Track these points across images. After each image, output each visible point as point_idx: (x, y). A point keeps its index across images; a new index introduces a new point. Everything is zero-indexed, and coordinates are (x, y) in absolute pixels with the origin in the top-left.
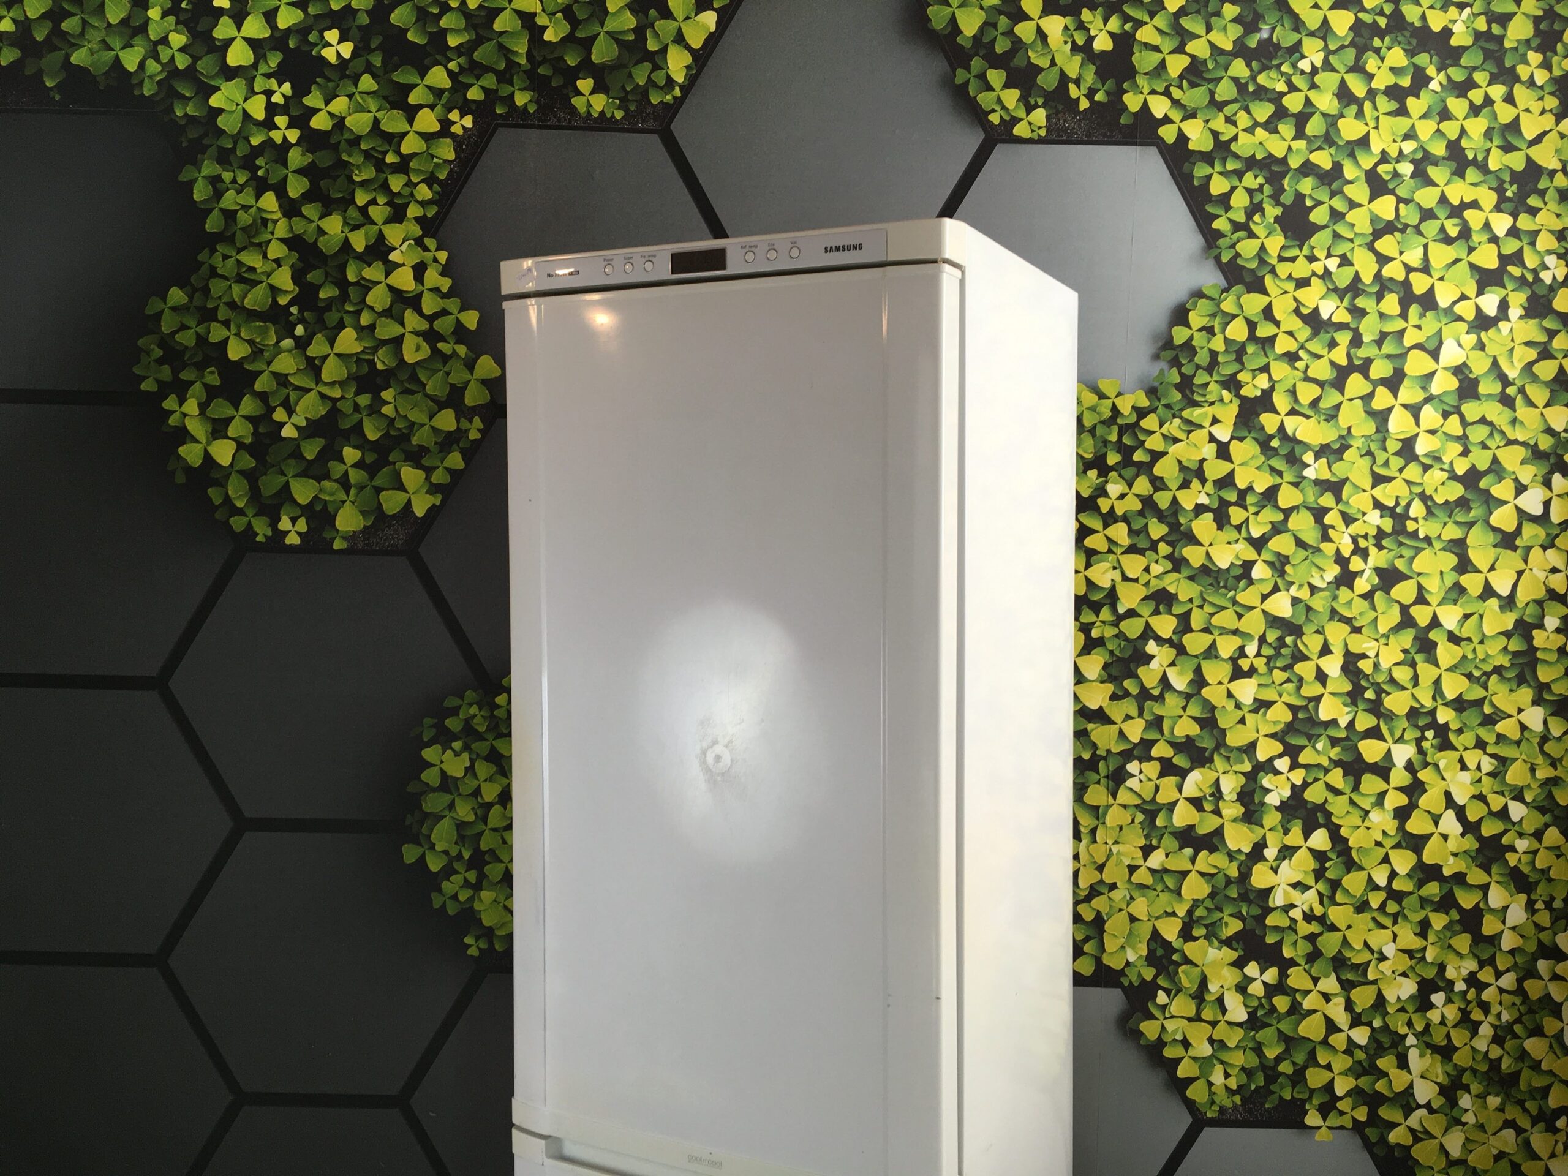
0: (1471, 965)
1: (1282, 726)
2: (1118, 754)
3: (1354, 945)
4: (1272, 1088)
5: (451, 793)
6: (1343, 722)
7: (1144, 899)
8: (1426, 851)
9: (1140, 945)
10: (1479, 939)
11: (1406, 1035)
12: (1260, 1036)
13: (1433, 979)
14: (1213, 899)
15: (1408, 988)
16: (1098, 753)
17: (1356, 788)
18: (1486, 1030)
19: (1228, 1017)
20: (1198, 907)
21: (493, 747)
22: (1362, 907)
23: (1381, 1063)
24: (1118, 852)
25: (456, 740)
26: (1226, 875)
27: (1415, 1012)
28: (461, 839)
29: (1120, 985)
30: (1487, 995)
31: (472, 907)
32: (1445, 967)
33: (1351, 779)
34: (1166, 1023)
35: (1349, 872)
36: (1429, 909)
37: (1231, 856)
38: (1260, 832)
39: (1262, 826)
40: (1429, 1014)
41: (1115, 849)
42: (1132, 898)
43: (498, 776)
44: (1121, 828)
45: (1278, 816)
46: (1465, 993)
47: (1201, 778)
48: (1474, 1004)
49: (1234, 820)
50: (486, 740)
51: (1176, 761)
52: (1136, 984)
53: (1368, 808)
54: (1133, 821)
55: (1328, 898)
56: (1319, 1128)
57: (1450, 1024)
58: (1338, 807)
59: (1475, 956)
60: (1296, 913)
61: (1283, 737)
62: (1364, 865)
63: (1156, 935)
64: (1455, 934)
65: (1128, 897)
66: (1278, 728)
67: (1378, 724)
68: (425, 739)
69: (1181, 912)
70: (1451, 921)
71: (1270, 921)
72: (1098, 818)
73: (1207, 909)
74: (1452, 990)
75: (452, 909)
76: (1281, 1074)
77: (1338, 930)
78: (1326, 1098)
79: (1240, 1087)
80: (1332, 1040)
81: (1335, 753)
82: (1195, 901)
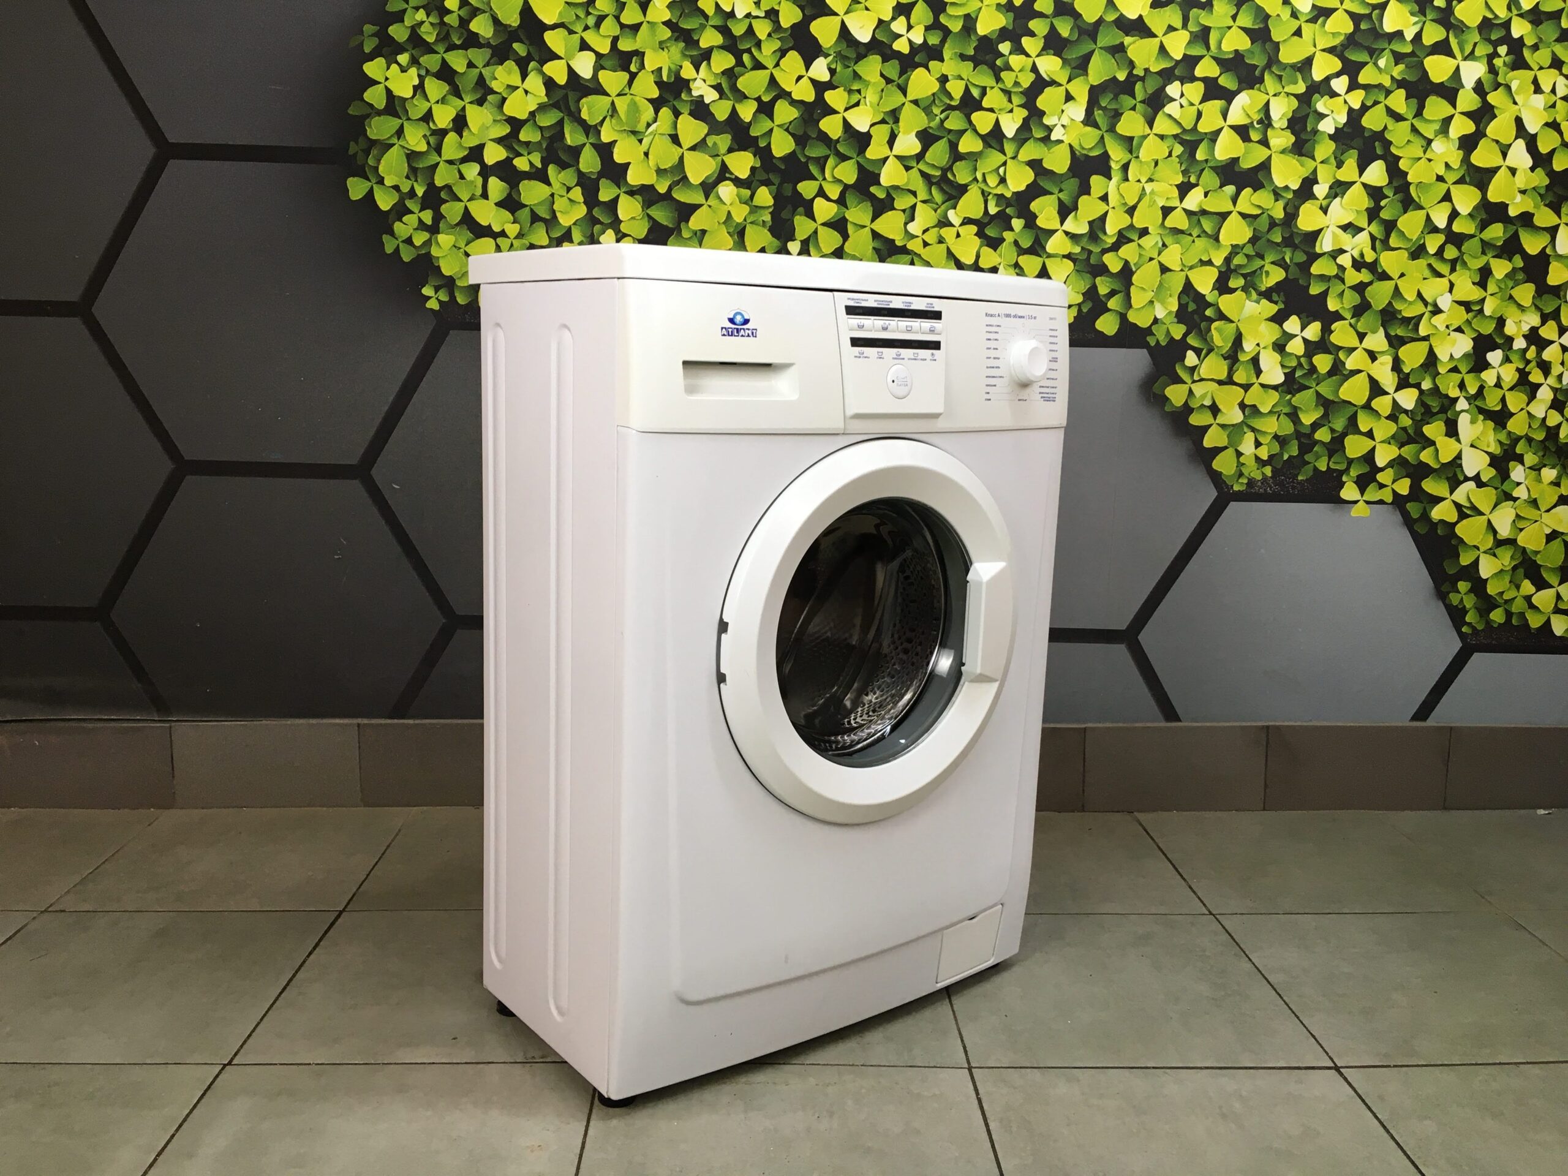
0: (1534, 320)
1: (1342, 38)
2: (1156, 73)
3: (1406, 297)
4: (1307, 457)
5: (400, 118)
6: (1409, 35)
7: (1178, 245)
8: (1491, 188)
9: (1170, 299)
10: (1543, 290)
11: (1456, 400)
12: (1298, 399)
13: (1490, 334)
14: (1253, 246)
15: (1463, 345)
16: (1135, 72)
17: (1419, 113)
18: (1545, 395)
19: (1264, 379)
20: (1238, 253)
21: (443, 60)
22: (1418, 252)
23: (1429, 430)
24: (1152, 192)
25: (401, 53)
26: (1270, 217)
27: (1467, 373)
28: (413, 172)
29: (1146, 345)
30: (1551, 354)
31: (428, 254)
32: (1505, 320)
33: (1414, 101)
34: (1194, 387)
35: (1405, 212)
36: (1490, 255)
37: (1277, 194)
38: (1310, 164)
39: (1314, 159)
40: (1484, 375)
41: (1148, 187)
42: (1164, 245)
43: (451, 98)
44: (1156, 163)
45: (1332, 145)
46: (1525, 351)
47: (1249, 102)
48: (1533, 364)
49: (1283, 152)
50: (436, 52)
51: (1222, 81)
52: (1163, 344)
53: (1430, 135)
54: (1170, 155)
55: (1381, 243)
56: (1356, 502)
57: (1506, 386)
58: (1399, 134)
59: (1537, 308)
60: (1345, 260)
61: (1342, 52)
62: (1423, 204)
63: (1188, 286)
64: (1517, 283)
65: (1160, 244)
66: (1336, 42)
67: (1448, 36)
68: (367, 49)
69: (1218, 261)
70: (1514, 269)
71: (1316, 269)
72: (1131, 152)
73: (1247, 256)
74: (1511, 348)
75: (407, 255)
76: (1317, 442)
77: (1391, 279)
78: (1365, 469)
79: (1271, 457)
80: (1375, 404)
81: (1398, 71)
82: (1234, 246)
